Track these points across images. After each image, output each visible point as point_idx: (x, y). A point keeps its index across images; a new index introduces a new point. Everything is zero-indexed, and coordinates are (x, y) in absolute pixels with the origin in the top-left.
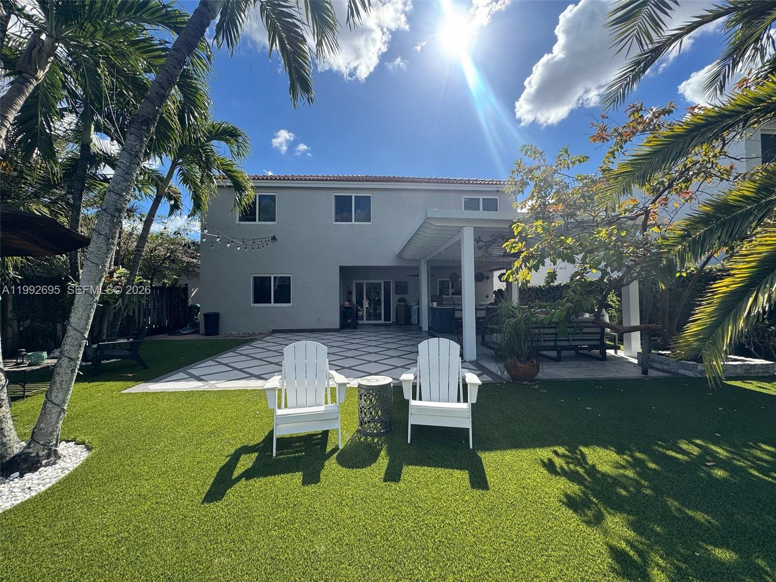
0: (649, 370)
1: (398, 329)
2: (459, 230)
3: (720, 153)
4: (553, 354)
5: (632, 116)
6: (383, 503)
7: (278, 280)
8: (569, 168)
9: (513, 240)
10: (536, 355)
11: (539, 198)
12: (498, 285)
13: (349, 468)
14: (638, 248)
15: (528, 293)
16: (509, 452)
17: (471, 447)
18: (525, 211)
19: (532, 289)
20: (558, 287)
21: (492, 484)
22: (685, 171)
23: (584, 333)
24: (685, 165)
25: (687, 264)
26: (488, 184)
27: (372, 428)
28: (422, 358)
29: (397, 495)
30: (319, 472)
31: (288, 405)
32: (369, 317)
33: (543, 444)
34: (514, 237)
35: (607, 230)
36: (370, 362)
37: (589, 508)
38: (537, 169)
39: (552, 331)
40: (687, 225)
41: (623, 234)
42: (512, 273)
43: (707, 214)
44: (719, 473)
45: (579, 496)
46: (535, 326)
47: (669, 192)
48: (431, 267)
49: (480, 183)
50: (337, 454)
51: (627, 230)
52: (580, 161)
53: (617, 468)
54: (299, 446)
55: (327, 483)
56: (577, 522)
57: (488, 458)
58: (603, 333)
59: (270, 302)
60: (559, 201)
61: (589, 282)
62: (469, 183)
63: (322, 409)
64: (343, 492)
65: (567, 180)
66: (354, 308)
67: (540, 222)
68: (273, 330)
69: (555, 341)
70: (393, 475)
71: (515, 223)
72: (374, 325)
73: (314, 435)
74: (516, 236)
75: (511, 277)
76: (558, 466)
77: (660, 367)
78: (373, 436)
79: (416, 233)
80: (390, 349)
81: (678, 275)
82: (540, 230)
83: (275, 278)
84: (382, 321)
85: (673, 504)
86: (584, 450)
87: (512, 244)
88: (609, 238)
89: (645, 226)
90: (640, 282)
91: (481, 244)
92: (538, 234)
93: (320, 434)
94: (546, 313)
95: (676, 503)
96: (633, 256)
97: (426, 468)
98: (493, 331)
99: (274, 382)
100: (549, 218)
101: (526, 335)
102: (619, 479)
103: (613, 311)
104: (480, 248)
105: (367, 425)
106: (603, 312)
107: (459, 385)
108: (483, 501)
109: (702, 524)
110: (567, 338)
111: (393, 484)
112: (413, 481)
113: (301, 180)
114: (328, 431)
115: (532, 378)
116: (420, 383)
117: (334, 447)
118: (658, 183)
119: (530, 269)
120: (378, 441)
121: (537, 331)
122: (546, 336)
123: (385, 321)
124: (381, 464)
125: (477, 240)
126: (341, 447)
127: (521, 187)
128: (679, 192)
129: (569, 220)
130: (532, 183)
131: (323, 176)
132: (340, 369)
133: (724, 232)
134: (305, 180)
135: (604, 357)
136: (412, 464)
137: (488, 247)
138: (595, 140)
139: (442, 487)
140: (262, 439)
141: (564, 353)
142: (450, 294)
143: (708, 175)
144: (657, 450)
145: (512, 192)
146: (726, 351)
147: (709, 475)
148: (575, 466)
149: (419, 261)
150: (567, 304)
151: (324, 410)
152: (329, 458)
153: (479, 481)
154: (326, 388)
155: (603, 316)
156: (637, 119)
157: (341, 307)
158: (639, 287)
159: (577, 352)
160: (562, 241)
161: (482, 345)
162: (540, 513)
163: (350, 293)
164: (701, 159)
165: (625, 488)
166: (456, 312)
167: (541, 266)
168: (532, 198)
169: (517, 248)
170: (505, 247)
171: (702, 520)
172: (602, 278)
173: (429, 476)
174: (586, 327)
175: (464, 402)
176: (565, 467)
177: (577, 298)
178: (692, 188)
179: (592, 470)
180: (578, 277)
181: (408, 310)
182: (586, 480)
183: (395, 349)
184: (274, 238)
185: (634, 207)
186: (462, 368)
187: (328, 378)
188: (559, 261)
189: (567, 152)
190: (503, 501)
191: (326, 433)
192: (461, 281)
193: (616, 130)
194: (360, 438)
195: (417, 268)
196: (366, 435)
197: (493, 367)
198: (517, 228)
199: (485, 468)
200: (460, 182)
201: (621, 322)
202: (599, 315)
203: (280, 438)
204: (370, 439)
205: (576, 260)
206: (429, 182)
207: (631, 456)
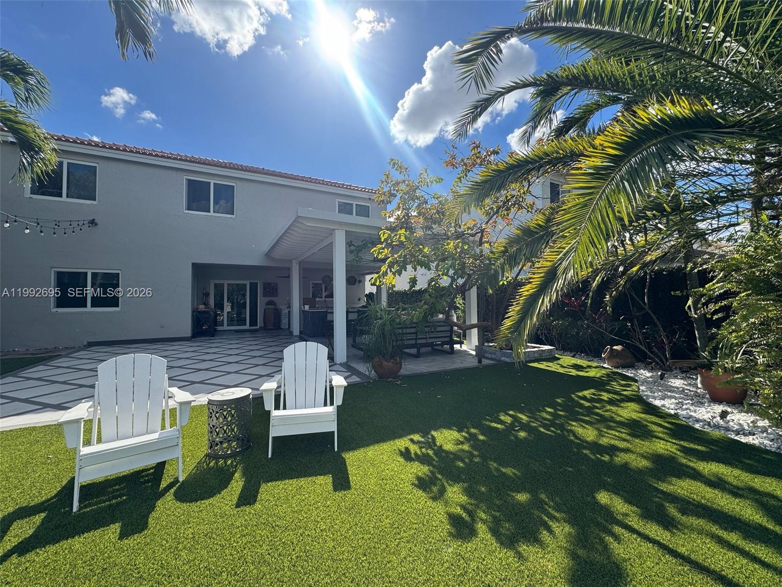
0: (483, 360)
1: (265, 335)
2: (331, 232)
3: (527, 191)
4: (413, 351)
5: (473, 151)
6: (234, 532)
7: (99, 278)
8: (428, 186)
9: (380, 246)
10: (399, 353)
11: (404, 209)
12: (369, 289)
13: (191, 501)
14: (476, 260)
15: (396, 297)
16: (372, 447)
17: (336, 450)
18: (392, 220)
19: (398, 293)
20: (420, 291)
21: (354, 483)
22: (507, 202)
23: (437, 332)
24: (507, 197)
25: (506, 274)
26: (361, 190)
27: (226, 448)
28: (287, 364)
29: (251, 519)
30: (147, 517)
31: (103, 439)
32: (231, 322)
33: (400, 436)
34: (382, 243)
35: (454, 243)
36: (229, 373)
37: (435, 485)
38: (402, 183)
39: (413, 330)
40: (506, 244)
41: (466, 247)
42: (379, 277)
43: (518, 235)
44: (522, 434)
45: (428, 475)
46: (399, 326)
47: (497, 217)
48: (303, 268)
49: (354, 189)
50: (175, 488)
51: (468, 244)
52: (437, 182)
53: (458, 444)
54: (118, 490)
55: (158, 527)
56: (425, 500)
57: (352, 458)
58: (451, 331)
59: (86, 306)
60: (420, 214)
61: (442, 287)
62: (342, 187)
63: (155, 436)
64: (180, 534)
65: (426, 197)
66: (212, 313)
67: (403, 231)
68: (88, 342)
69: (416, 339)
70: (248, 498)
71: (382, 230)
72: (237, 331)
73: (144, 470)
74: (383, 243)
75: (378, 281)
76: (413, 452)
77: (489, 356)
78: (226, 457)
79: (286, 232)
80: (255, 357)
81: (501, 283)
82: (403, 238)
83: (93, 274)
84: (247, 327)
85: (494, 465)
86: (434, 433)
87: (380, 249)
88: (456, 249)
89: (481, 243)
90: (478, 288)
91: (352, 248)
92: (402, 243)
93: (152, 468)
94: (409, 314)
95: (495, 465)
96: (472, 266)
97: (287, 481)
98: (362, 333)
99: (81, 411)
100: (411, 228)
101: (391, 335)
102: (458, 453)
103: (459, 312)
104: (351, 252)
105: (219, 446)
106: (452, 312)
107: (326, 389)
108: (344, 502)
109: (511, 477)
110: (425, 337)
111: (247, 509)
112: (272, 499)
113: (138, 153)
114: (164, 463)
115: (395, 374)
116: (285, 391)
117: (172, 480)
118: (490, 209)
119: (394, 274)
120: (232, 462)
121: (400, 331)
122: (408, 335)
123: (250, 326)
124: (234, 489)
125: (349, 244)
126: (181, 480)
127: (389, 197)
128: (504, 217)
129: (427, 232)
130: (399, 196)
131: (171, 154)
132: (185, 385)
133: (528, 250)
134: (144, 154)
135: (452, 351)
136: (271, 481)
137: (359, 251)
138: (447, 165)
139: (304, 498)
140: (55, 492)
141: (423, 350)
142: (324, 297)
143: (521, 207)
144: (485, 424)
145: (381, 201)
146: (526, 340)
147: (516, 437)
148: (427, 449)
149: (291, 261)
150: (424, 307)
151: (157, 437)
152: (164, 495)
153: (342, 483)
154: (164, 411)
155: (452, 316)
156: (476, 154)
157: (193, 312)
158: (477, 292)
159: (433, 348)
160: (420, 250)
161: (353, 346)
162: (395, 500)
163: (207, 295)
164: (516, 194)
165: (462, 461)
166: (328, 315)
167: (403, 271)
168: (398, 208)
169: (384, 254)
170: (373, 252)
171: (511, 474)
172: (451, 284)
173: (290, 488)
174: (439, 326)
175: (331, 405)
176: (419, 452)
177: (432, 300)
178: (511, 216)
179: (439, 451)
180: (434, 283)
181: (277, 314)
182: (434, 460)
183: (260, 356)
184: (93, 222)
185: (474, 226)
186: (330, 371)
187: (166, 397)
188: (419, 268)
189: (426, 172)
190: (363, 496)
191: (161, 466)
192: (333, 284)
193: (462, 160)
194: (209, 463)
195: (289, 269)
196: (216, 457)
197: (363, 368)
198: (384, 234)
199: (349, 468)
200: (335, 185)
201: (465, 321)
202: (448, 316)
203: (89, 485)
204: (221, 462)
205: (432, 267)
206: (303, 180)
207: (467, 433)
